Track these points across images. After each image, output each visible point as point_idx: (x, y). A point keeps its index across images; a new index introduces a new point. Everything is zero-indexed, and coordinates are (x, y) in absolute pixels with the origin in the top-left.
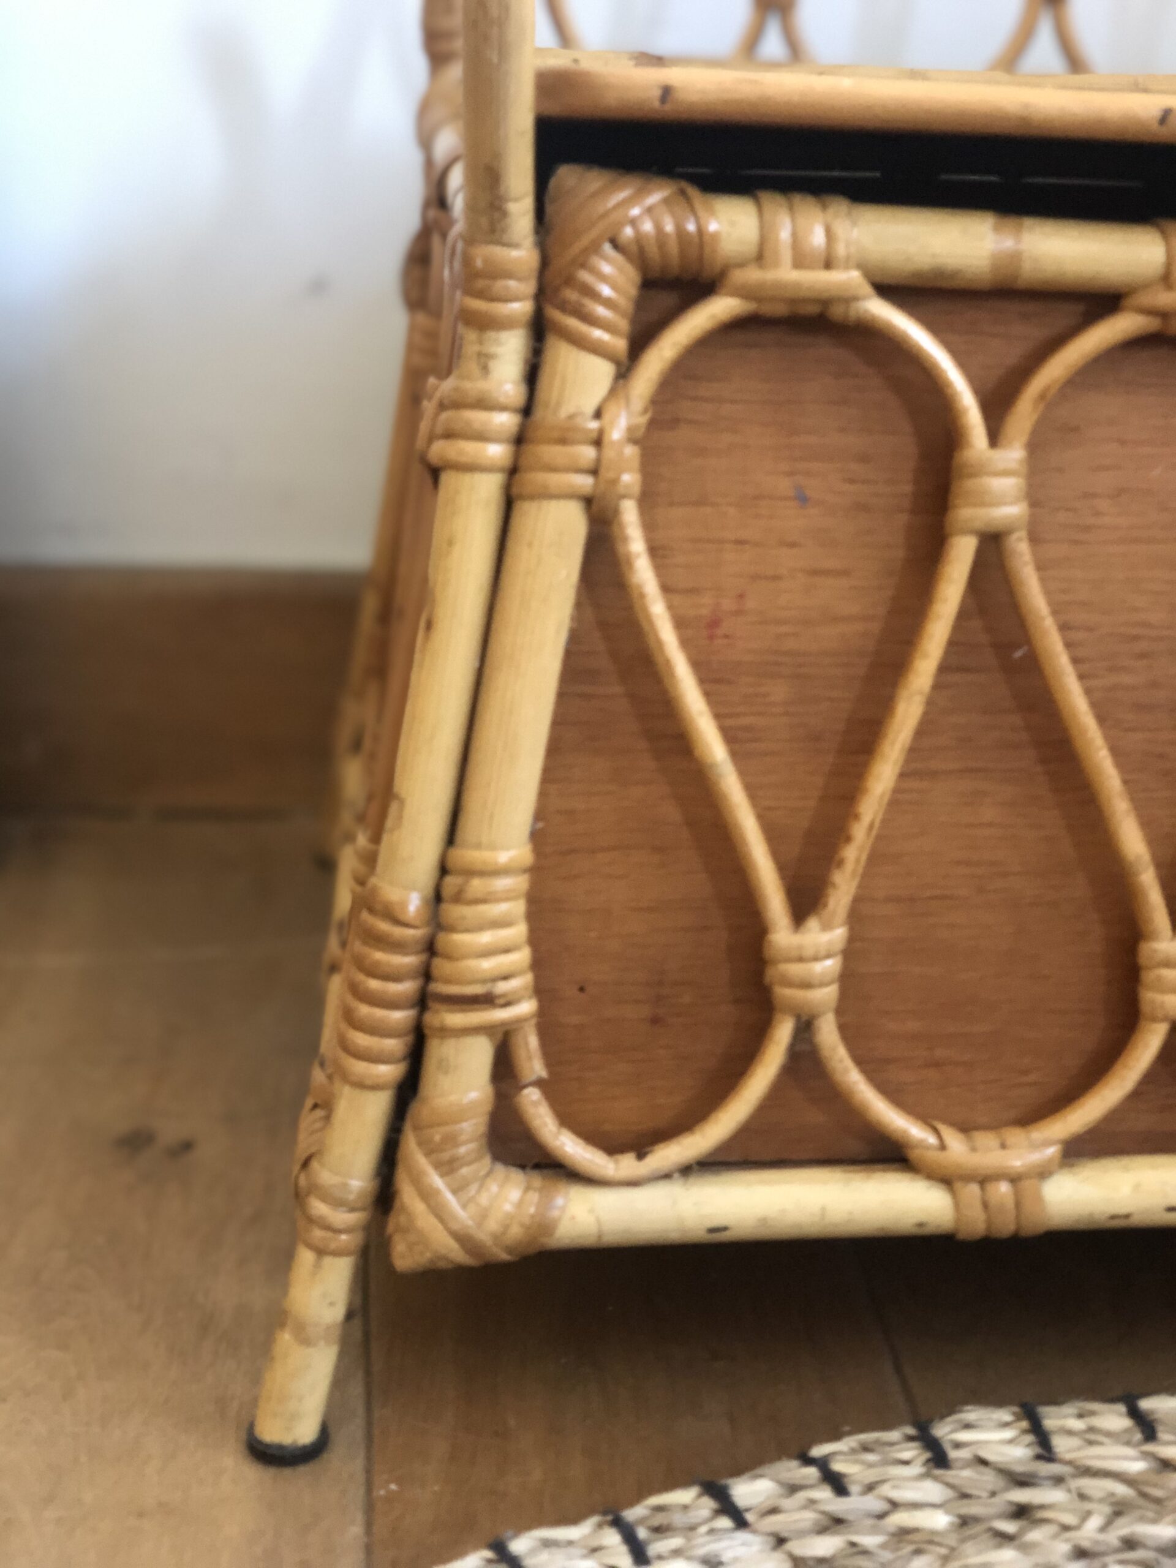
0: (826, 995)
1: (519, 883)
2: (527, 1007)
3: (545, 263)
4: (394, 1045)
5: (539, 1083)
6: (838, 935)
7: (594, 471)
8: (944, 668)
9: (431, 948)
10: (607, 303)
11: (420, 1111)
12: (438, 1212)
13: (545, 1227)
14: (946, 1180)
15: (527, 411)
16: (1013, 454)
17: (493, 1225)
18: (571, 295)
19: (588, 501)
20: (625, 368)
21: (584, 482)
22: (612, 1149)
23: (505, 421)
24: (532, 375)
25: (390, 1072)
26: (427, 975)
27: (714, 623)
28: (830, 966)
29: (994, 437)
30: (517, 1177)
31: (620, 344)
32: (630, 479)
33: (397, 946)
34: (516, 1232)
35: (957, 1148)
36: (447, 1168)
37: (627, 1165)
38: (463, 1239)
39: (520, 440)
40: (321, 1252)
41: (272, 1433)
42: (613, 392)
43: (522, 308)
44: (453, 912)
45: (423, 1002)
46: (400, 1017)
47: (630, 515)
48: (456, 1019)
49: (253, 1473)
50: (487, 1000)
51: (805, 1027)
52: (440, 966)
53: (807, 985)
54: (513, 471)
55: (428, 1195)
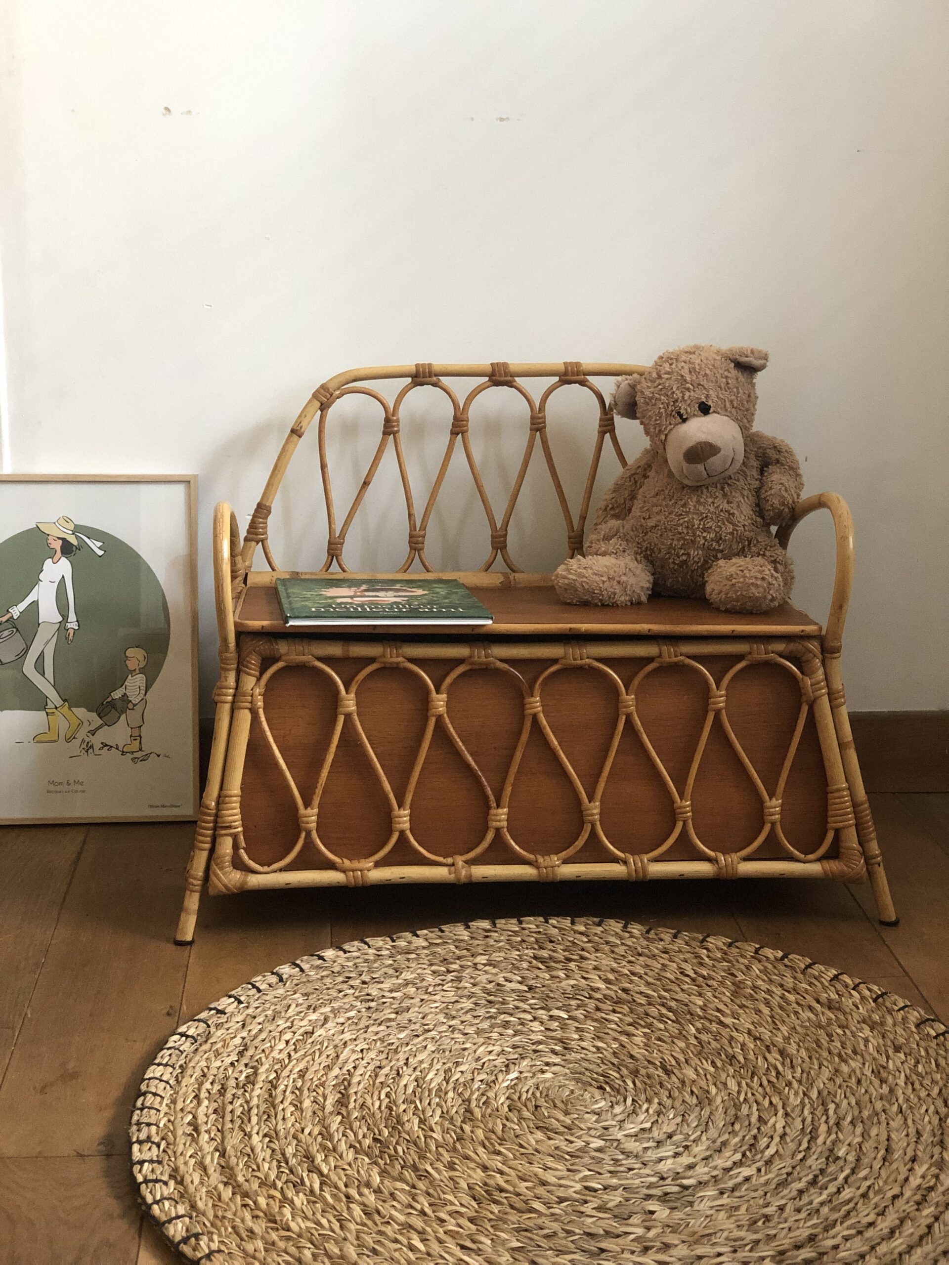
0: (314, 825)
1: (239, 799)
2: (240, 829)
3: (239, 656)
4: (209, 839)
5: (244, 848)
6: (316, 810)
7: (251, 702)
8: (337, 746)
9: (217, 816)
10: (253, 664)
11: (215, 856)
12: (219, 879)
13: (245, 883)
14: (344, 872)
15: (236, 689)
16: (352, 695)
17: (233, 883)
18: (245, 663)
19: (250, 709)
20: (258, 680)
21: (248, 705)
22: (262, 865)
23: (231, 691)
24: (237, 681)
25: (208, 846)
26: (216, 822)
27: (284, 737)
28: (314, 818)
29: (347, 692)
30: (239, 872)
31: (257, 674)
32: (260, 704)
33: (209, 815)
34: (238, 885)
35: (347, 863)
36: (221, 869)
37: (266, 869)
38: (225, 886)
39: (234, 696)
40: (192, 891)
41: (179, 938)
42: (256, 684)
43: (234, 666)
44: (221, 806)
45: (215, 829)
46: (209, 832)
47: (261, 712)
48: (223, 832)
49: (174, 947)
50: (230, 827)
51: (309, 833)
52: (219, 820)
53: (308, 823)
54: (233, 702)
55: (217, 875)
